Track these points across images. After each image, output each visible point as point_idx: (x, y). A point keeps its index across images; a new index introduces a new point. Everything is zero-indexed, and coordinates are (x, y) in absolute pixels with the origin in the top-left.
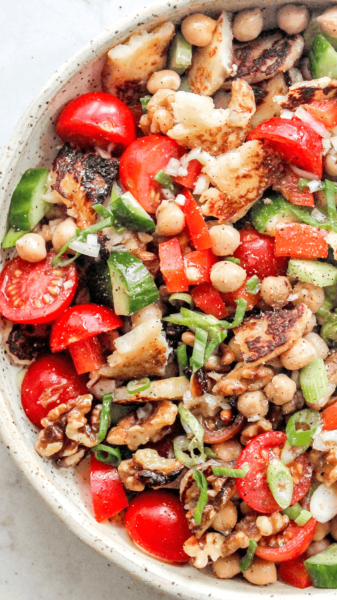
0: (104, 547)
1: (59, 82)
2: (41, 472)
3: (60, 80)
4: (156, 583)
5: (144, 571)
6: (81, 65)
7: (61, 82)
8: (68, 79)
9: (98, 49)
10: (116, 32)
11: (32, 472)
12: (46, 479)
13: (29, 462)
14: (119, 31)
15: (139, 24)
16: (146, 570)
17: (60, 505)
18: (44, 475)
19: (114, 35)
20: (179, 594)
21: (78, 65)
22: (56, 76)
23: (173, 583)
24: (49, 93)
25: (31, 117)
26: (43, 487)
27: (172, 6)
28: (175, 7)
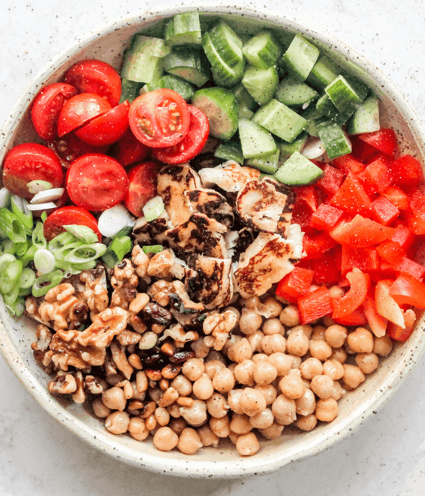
0: (65, 419)
1: (52, 69)
2: (20, 361)
3: (53, 67)
4: (102, 448)
5: (94, 438)
6: (70, 57)
7: (54, 69)
8: (59, 67)
9: (83, 46)
10: (99, 35)
11: (14, 360)
12: (24, 366)
13: (12, 353)
14: (101, 33)
15: (116, 30)
16: (95, 438)
17: (33, 386)
18: (22, 363)
19: (97, 36)
20: (118, 457)
21: (68, 57)
22: (51, 64)
23: (114, 449)
24: (44, 76)
25: (30, 93)
26: (22, 372)
27: (142, 18)
28: (144, 19)
